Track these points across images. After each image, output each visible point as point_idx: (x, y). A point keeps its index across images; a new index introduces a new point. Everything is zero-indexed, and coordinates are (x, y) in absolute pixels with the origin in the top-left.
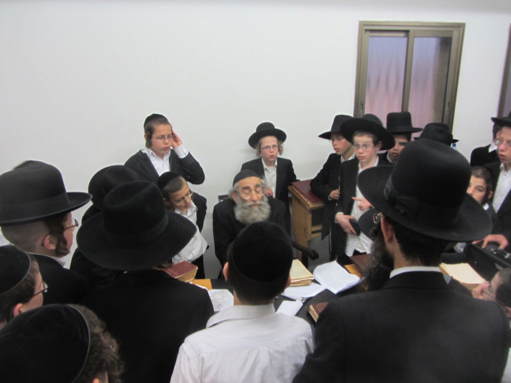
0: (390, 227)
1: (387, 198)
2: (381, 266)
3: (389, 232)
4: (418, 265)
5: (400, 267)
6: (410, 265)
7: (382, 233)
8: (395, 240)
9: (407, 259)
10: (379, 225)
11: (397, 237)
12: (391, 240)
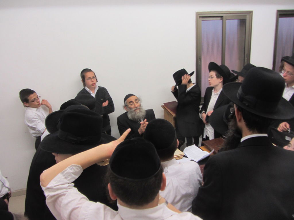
0: (240, 113)
1: (238, 98)
2: (235, 135)
3: (239, 116)
4: (256, 133)
5: (246, 135)
6: (251, 134)
7: (235, 117)
8: (243, 120)
9: (250, 131)
10: (234, 113)
11: (244, 118)
12: (240, 120)
